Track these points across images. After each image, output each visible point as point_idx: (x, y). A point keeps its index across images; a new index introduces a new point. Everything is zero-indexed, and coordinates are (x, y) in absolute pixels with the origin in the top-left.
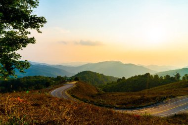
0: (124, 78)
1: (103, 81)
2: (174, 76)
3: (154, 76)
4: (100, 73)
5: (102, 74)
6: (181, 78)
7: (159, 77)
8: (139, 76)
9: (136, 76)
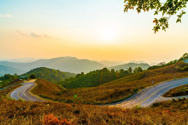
0: (82, 73)
1: (60, 77)
2: (127, 70)
3: (110, 70)
4: (56, 69)
5: (59, 70)
6: (132, 72)
7: (115, 71)
8: (97, 71)
9: (94, 71)
